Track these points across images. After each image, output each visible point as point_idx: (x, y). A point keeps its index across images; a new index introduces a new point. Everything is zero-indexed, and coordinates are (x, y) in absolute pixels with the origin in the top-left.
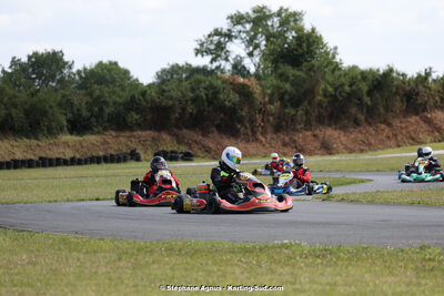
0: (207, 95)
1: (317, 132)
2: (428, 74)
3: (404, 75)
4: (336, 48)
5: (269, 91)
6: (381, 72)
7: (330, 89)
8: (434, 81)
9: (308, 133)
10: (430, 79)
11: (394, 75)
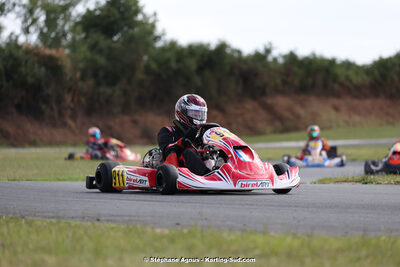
0: (5, 67)
1: (137, 117)
2: (268, 51)
3: (239, 52)
4: (155, 14)
5: (81, 65)
6: (213, 47)
7: (154, 66)
8: (275, 59)
9: (127, 119)
10: (270, 58)
11: (228, 51)
